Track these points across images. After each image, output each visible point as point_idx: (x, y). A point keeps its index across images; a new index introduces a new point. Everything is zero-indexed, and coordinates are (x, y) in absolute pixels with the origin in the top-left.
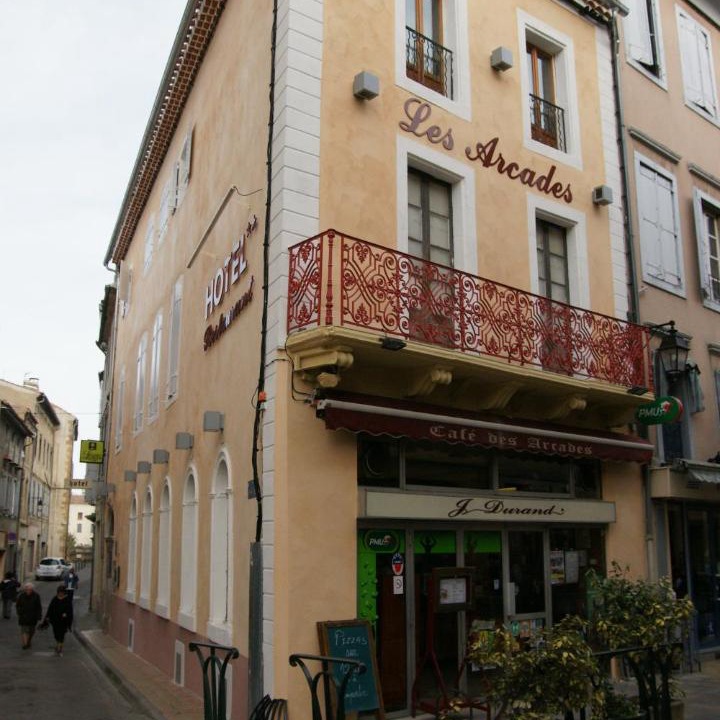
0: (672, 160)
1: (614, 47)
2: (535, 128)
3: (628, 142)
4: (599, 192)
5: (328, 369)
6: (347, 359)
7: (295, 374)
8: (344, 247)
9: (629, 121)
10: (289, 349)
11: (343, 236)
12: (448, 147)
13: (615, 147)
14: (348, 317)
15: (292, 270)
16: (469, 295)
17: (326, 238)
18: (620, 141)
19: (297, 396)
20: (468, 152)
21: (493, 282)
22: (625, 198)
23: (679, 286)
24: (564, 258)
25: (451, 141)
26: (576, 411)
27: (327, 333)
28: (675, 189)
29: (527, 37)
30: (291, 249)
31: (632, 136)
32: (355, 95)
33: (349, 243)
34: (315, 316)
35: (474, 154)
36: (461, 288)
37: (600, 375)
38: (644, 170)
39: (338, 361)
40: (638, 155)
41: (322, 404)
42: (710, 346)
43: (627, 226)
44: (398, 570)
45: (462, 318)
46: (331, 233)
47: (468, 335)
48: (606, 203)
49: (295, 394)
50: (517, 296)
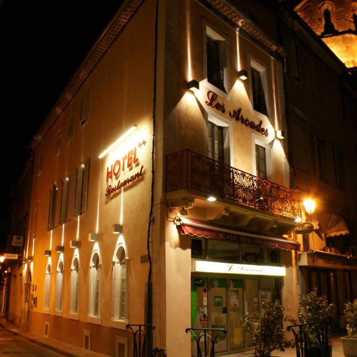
6: (191, 204)
7: (168, 210)
8: (192, 156)
11: (192, 152)
12: (223, 112)
14: (194, 186)
16: (236, 178)
17: (185, 152)
18: (286, 110)
20: (230, 114)
21: (245, 172)
25: (224, 109)
32: (189, 89)
33: (194, 154)
35: (232, 114)
36: (233, 175)
44: (205, 294)
46: (188, 150)
47: (236, 195)
49: (168, 218)
50: (253, 178)
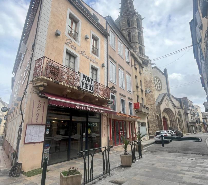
0: (115, 62)
1: (107, 41)
2: (92, 52)
3: (109, 58)
4: (103, 64)
5: (41, 86)
6: (46, 84)
7: (34, 87)
8: (47, 60)
9: (109, 54)
10: (33, 81)
11: (47, 58)
12: (75, 50)
13: (106, 58)
15: (36, 65)
16: (76, 76)
17: (43, 58)
18: (107, 57)
19: (34, 92)
22: (107, 66)
23: (116, 83)
24: (96, 75)
25: (76, 49)
26: (96, 101)
27: (41, 77)
28: (116, 67)
29: (92, 36)
30: (36, 60)
31: (109, 57)
32: (56, 34)
33: (49, 60)
34: (39, 74)
35: (80, 53)
36: (74, 74)
37: (101, 95)
38: (111, 63)
39: (43, 84)
40: (110, 60)
41: (40, 95)
42: (120, 93)
43: (107, 71)
45: (74, 80)
47: (75, 83)
48: (104, 66)
49: (33, 91)
